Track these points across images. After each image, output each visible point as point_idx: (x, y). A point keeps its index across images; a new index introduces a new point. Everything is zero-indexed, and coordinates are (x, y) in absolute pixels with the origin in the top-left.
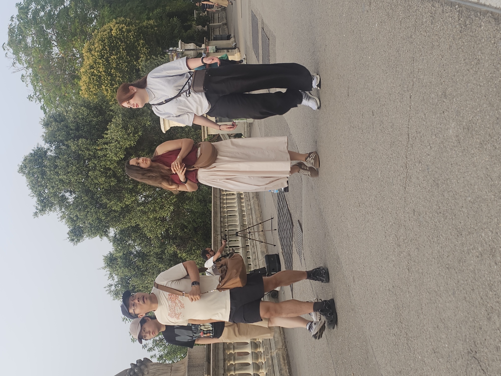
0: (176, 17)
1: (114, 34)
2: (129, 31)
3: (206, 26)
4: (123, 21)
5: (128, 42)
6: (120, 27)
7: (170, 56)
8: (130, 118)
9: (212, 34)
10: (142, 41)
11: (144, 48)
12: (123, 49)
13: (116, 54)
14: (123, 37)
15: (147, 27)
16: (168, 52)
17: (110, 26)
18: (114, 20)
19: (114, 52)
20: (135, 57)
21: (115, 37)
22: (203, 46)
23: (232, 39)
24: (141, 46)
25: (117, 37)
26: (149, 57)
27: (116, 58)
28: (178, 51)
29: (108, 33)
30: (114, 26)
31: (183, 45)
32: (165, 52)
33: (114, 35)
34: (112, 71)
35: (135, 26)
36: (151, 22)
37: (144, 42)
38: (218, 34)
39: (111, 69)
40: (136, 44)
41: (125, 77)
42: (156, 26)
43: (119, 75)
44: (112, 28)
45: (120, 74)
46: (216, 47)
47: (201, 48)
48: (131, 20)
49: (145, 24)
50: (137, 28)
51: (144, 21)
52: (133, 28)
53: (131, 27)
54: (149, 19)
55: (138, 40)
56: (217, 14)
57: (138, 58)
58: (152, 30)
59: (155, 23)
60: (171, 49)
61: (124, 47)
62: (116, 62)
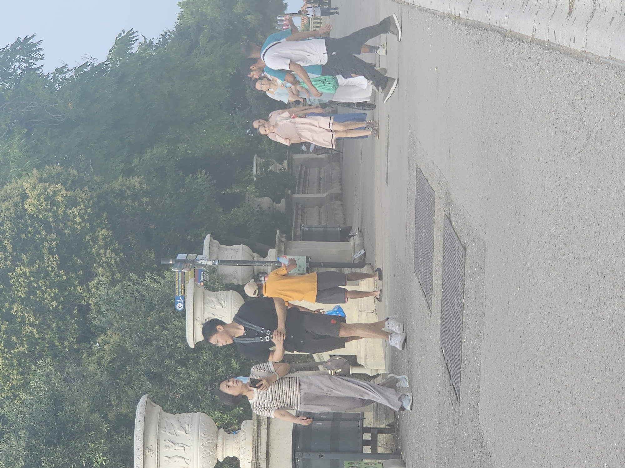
0: (204, 171)
1: (30, 209)
2: (71, 202)
3: (283, 200)
4: (59, 175)
5: (67, 232)
6: (49, 191)
7: (178, 277)
8: (48, 443)
9: (299, 221)
10: (104, 230)
11: (108, 251)
12: (50, 250)
13: (31, 263)
14: (53, 216)
15: (121, 195)
16: (172, 265)
17: (22, 187)
18: (35, 171)
19: (24, 257)
20: (81, 272)
21: (31, 216)
22: (272, 254)
23: (355, 241)
24: (102, 243)
25: (37, 217)
26: (118, 275)
27: (30, 272)
28: (201, 265)
29: (16, 205)
30: (34, 187)
31: (215, 249)
32: (164, 265)
33: (29, 211)
34: (15, 307)
35: (91, 189)
36: (135, 181)
37: (110, 233)
38: (316, 224)
39: (13, 302)
40: (88, 237)
41: (49, 327)
42: (146, 193)
43: (32, 319)
44: (27, 192)
45: (35, 315)
46: (307, 258)
47: (265, 259)
48: (82, 175)
49: (117, 185)
50: (94, 195)
51: (116, 178)
52: (82, 195)
53: (77, 191)
54: (128, 172)
55: (93, 229)
56: (317, 169)
57: (89, 275)
58: (133, 202)
59: (145, 186)
60: (182, 256)
61: (54, 244)
62: (29, 285)
